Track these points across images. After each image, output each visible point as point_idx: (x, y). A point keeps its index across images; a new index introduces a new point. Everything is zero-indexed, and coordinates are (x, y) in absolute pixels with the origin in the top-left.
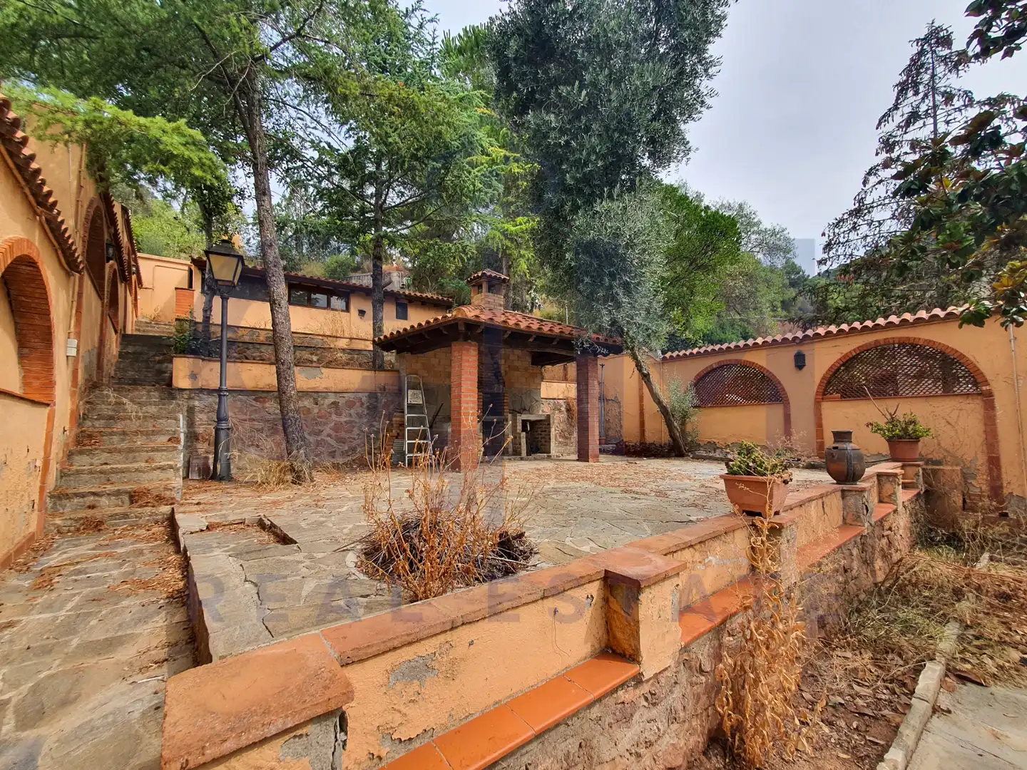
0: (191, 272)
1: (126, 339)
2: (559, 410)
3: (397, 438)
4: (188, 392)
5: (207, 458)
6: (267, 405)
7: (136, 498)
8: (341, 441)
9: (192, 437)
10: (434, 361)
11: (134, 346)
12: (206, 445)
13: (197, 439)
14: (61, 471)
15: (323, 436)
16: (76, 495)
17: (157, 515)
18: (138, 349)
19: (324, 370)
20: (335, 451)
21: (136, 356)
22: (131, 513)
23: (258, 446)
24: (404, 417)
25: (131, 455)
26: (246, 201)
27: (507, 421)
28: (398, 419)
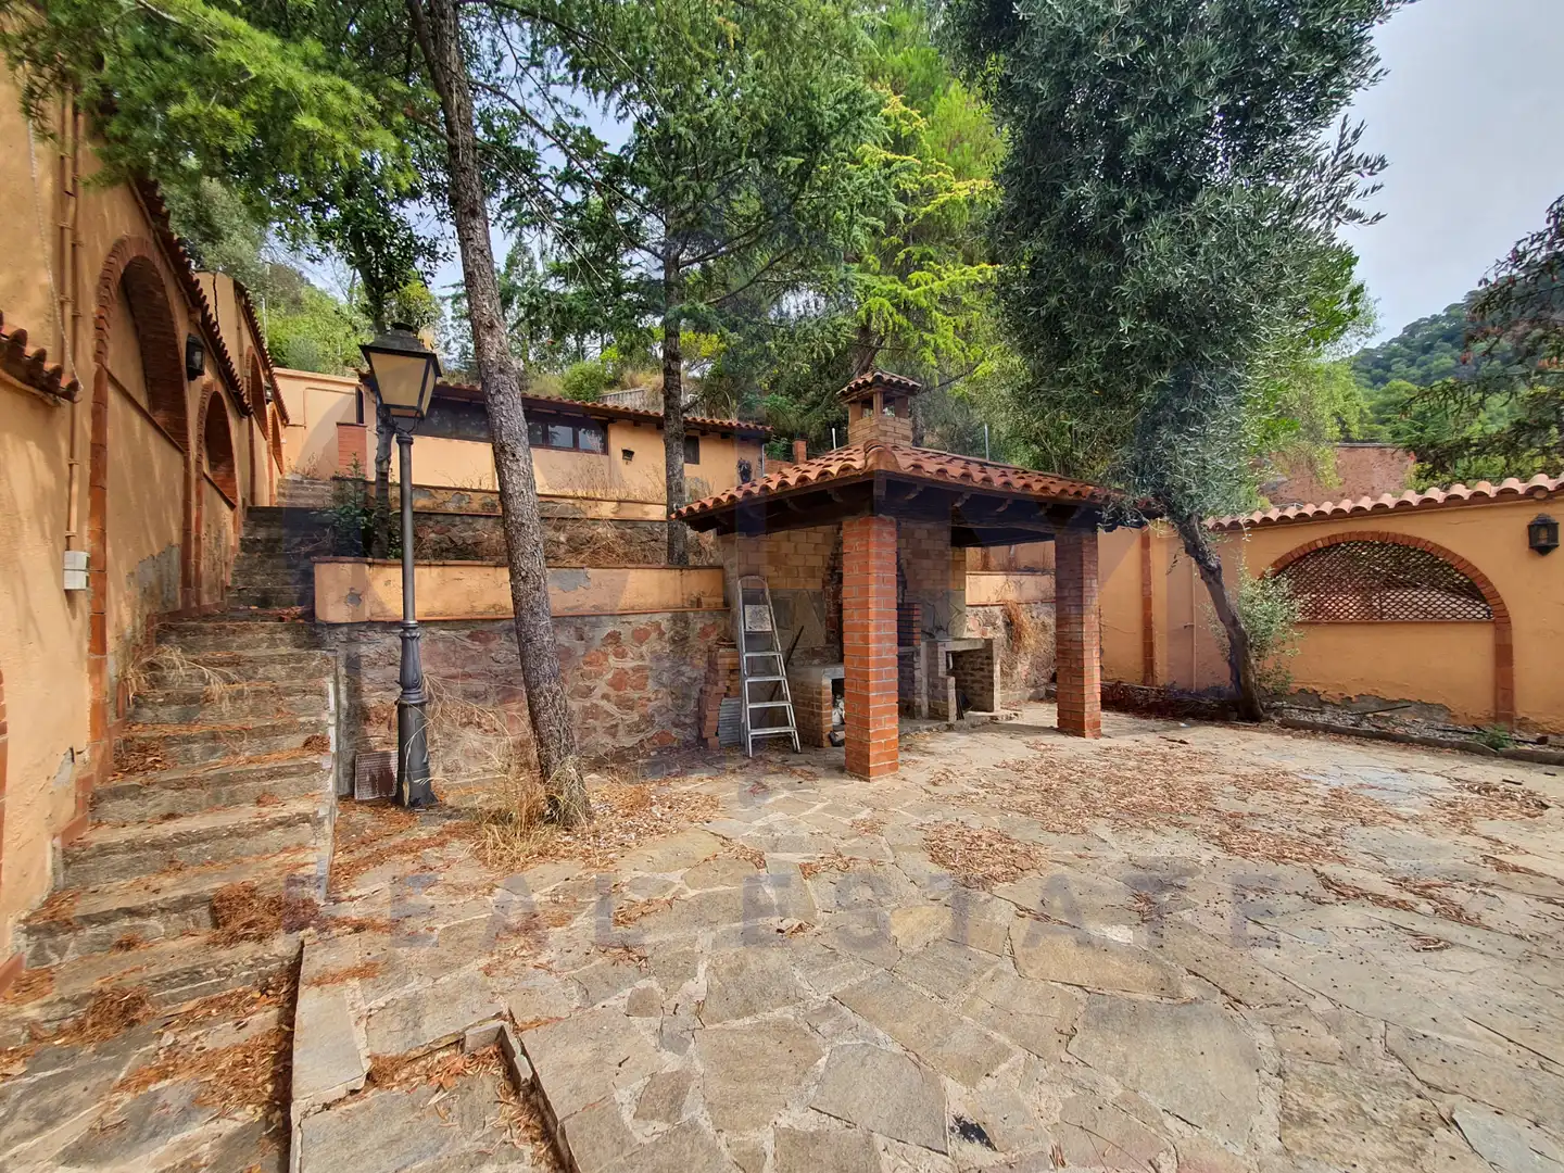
0: (360, 395)
1: (256, 515)
2: (993, 624)
3: (726, 695)
4: (345, 629)
5: (386, 755)
6: (493, 645)
7: (226, 912)
8: (626, 705)
9: (357, 716)
10: (786, 547)
11: (269, 527)
12: (384, 729)
13: (368, 719)
14: (65, 853)
15: (596, 699)
16: (89, 919)
17: (267, 963)
18: (275, 532)
19: (591, 572)
20: (616, 726)
21: (270, 547)
22: (206, 966)
23: (479, 725)
24: (738, 656)
25: (224, 790)
26: (440, 262)
27: (918, 654)
28: (728, 660)
